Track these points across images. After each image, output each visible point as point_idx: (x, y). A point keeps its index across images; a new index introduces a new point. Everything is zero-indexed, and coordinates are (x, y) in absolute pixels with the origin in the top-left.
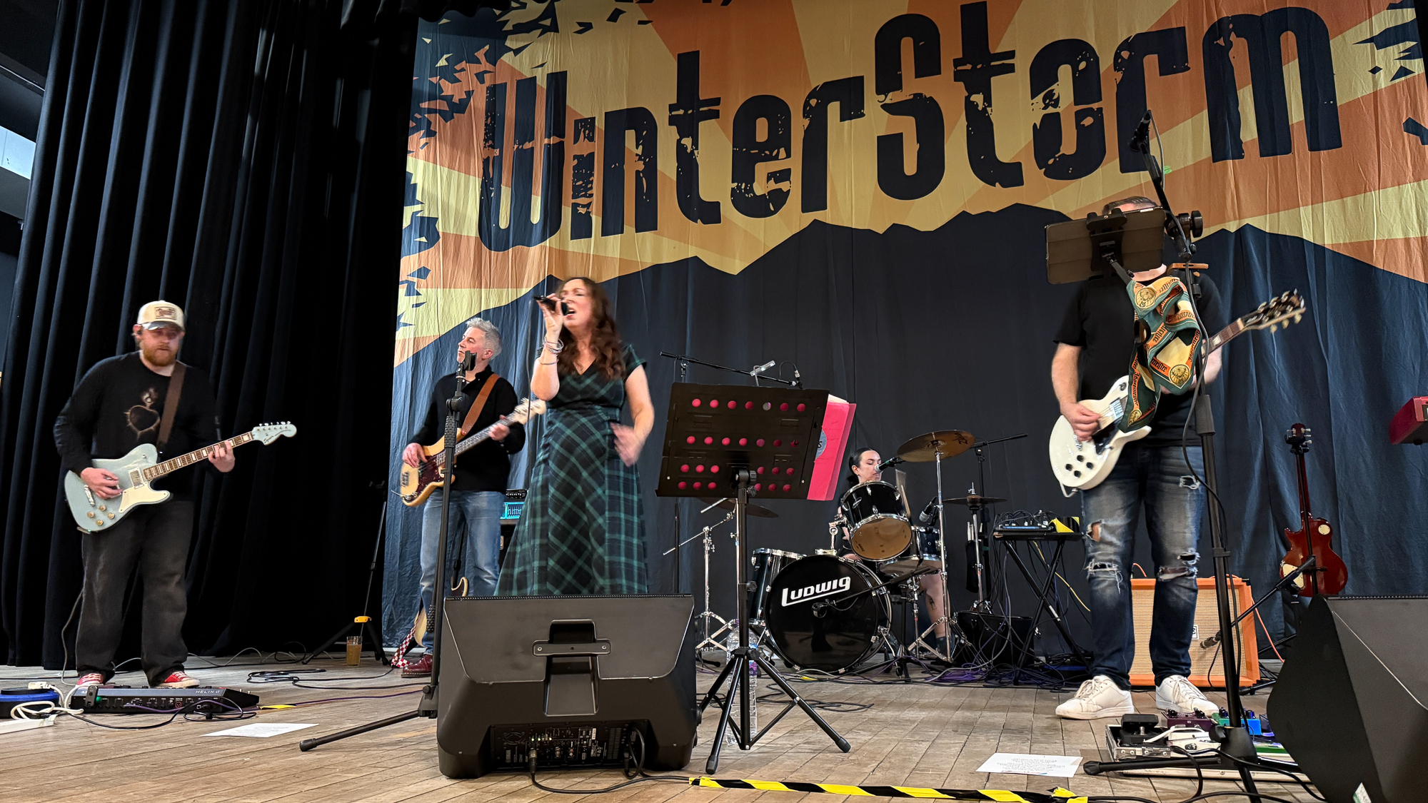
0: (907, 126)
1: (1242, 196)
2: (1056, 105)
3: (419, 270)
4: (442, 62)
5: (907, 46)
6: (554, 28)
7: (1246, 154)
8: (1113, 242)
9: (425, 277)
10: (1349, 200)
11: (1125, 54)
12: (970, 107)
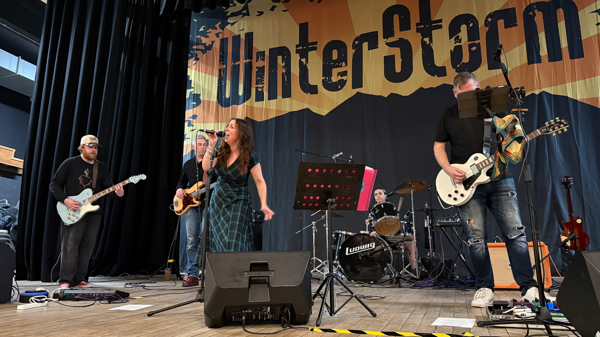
0: (396, 52)
1: (541, 79)
2: (460, 42)
3: (193, 116)
4: (202, 29)
5: (396, 18)
6: (248, 14)
7: (542, 61)
8: (487, 100)
9: (195, 119)
10: (587, 80)
11: (490, 20)
12: (423, 43)
